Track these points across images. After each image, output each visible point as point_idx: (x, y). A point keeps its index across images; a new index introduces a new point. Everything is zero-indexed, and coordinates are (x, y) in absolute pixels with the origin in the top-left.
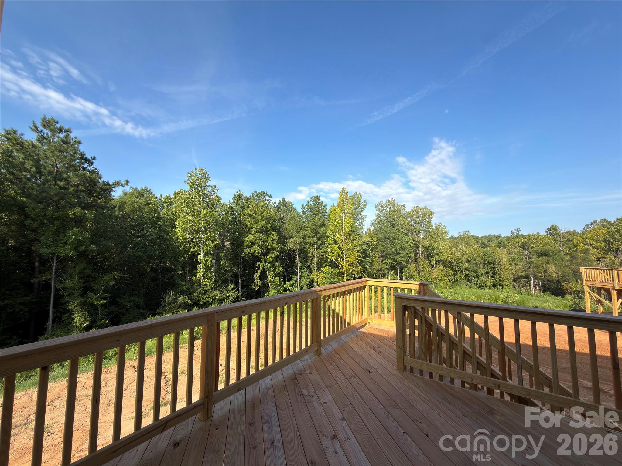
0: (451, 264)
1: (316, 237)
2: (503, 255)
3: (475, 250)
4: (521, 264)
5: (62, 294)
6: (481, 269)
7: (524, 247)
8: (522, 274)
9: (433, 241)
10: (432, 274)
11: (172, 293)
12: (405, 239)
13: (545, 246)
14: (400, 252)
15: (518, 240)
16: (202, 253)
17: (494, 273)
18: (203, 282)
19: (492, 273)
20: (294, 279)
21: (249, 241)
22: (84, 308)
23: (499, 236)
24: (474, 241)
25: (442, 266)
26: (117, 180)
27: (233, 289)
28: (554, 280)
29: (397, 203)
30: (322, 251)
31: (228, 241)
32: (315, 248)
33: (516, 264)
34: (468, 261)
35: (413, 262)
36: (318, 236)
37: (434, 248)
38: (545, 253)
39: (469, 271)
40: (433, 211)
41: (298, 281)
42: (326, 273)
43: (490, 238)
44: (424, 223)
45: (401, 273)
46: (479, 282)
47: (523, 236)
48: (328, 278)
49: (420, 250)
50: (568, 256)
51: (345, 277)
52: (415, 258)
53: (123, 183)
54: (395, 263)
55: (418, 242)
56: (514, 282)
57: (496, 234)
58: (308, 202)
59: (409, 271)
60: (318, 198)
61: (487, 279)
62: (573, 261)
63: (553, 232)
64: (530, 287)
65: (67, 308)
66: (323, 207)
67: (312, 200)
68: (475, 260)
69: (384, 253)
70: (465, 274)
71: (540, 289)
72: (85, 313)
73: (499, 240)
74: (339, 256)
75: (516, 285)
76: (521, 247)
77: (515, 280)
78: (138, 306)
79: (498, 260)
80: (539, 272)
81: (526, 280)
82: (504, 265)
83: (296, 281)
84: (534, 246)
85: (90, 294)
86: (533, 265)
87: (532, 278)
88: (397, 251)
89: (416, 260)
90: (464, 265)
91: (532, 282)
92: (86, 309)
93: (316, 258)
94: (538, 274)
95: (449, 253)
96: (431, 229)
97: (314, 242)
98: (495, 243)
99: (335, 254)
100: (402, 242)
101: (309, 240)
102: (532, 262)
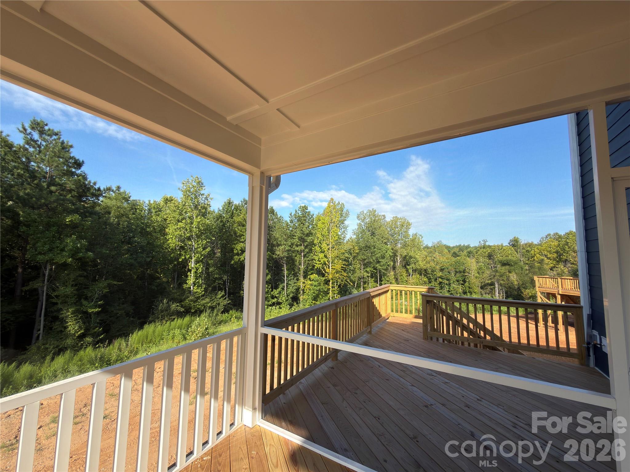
0: (426, 272)
1: (303, 245)
2: (472, 264)
3: (447, 259)
4: (488, 272)
5: (55, 301)
6: (453, 277)
7: (490, 256)
8: (488, 282)
9: (410, 250)
10: (409, 282)
11: (165, 300)
12: (384, 248)
13: (508, 256)
14: (380, 260)
15: (485, 250)
16: (193, 260)
17: (464, 281)
18: (194, 289)
19: (462, 281)
20: (281, 286)
21: (239, 248)
22: (78, 316)
23: (468, 247)
24: (446, 251)
25: (418, 274)
27: (222, 296)
28: (515, 287)
29: (378, 213)
30: (308, 259)
31: (219, 248)
32: (302, 256)
33: (483, 272)
34: (442, 269)
35: (391, 270)
36: (305, 245)
37: (411, 257)
38: (508, 263)
39: (442, 279)
40: (410, 221)
41: (285, 289)
42: (312, 280)
43: (461, 248)
44: (402, 233)
45: (381, 281)
46: (451, 289)
47: (489, 247)
48: (315, 286)
49: (399, 259)
50: (527, 266)
51: (331, 285)
52: (393, 266)
53: (115, 189)
54: (375, 271)
55: (397, 251)
56: (481, 289)
57: (466, 245)
58: (296, 211)
59: (388, 279)
60: (306, 207)
61: (458, 286)
62: (531, 270)
63: (515, 243)
64: (495, 293)
65: (61, 316)
66: (310, 217)
67: (300, 210)
68: (448, 269)
69: (366, 261)
70: (438, 282)
71: (504, 296)
72: (79, 322)
73: (469, 250)
74: (325, 264)
75: (483, 292)
76: (487, 257)
77: (482, 288)
78: (128, 315)
79: (468, 269)
80: (503, 280)
81: (491, 287)
82: (473, 274)
83: (283, 289)
84: (499, 256)
86: (497, 274)
87: (497, 286)
88: (377, 259)
89: (394, 268)
90: (438, 273)
91: (497, 289)
92: (81, 317)
93: (302, 266)
94: (502, 282)
95: (425, 262)
96: (408, 238)
97: (301, 251)
98: (465, 252)
99: (322, 262)
100: (382, 251)
101: (297, 249)
102: (497, 271)
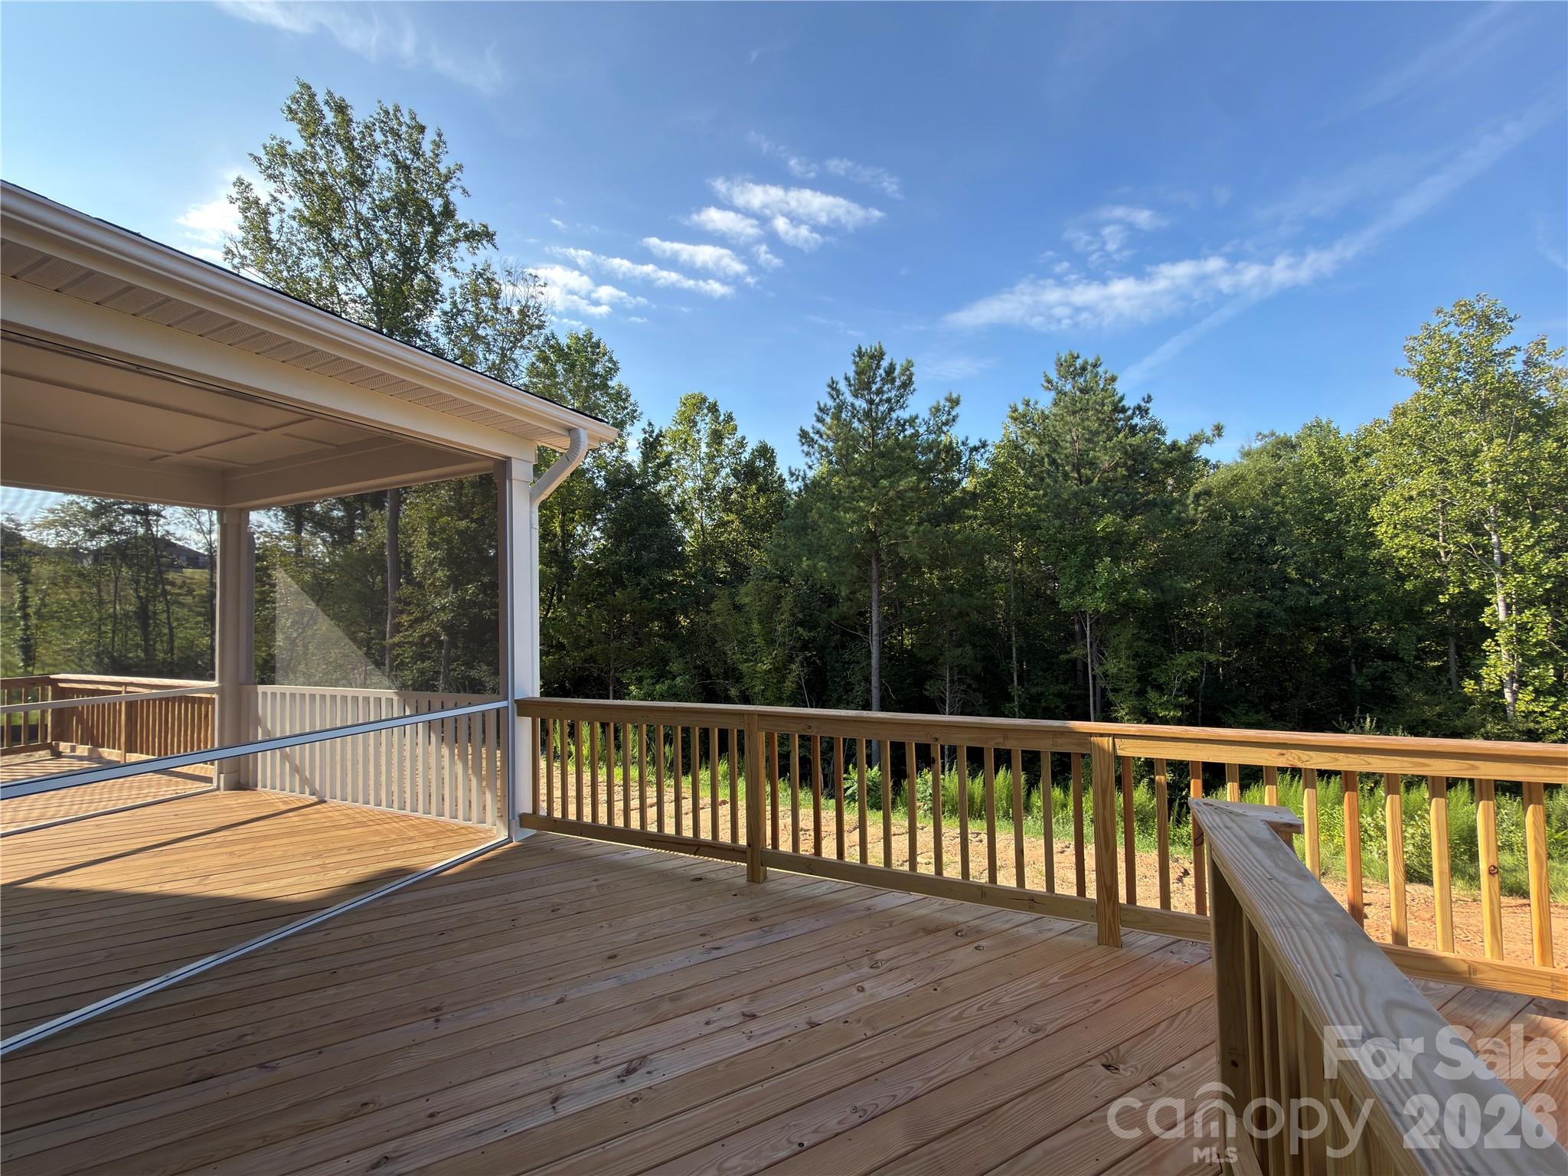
11: (1368, 720)
16: (1500, 597)
18: (1520, 700)
26: (1195, 431)
85: (1152, 695)
